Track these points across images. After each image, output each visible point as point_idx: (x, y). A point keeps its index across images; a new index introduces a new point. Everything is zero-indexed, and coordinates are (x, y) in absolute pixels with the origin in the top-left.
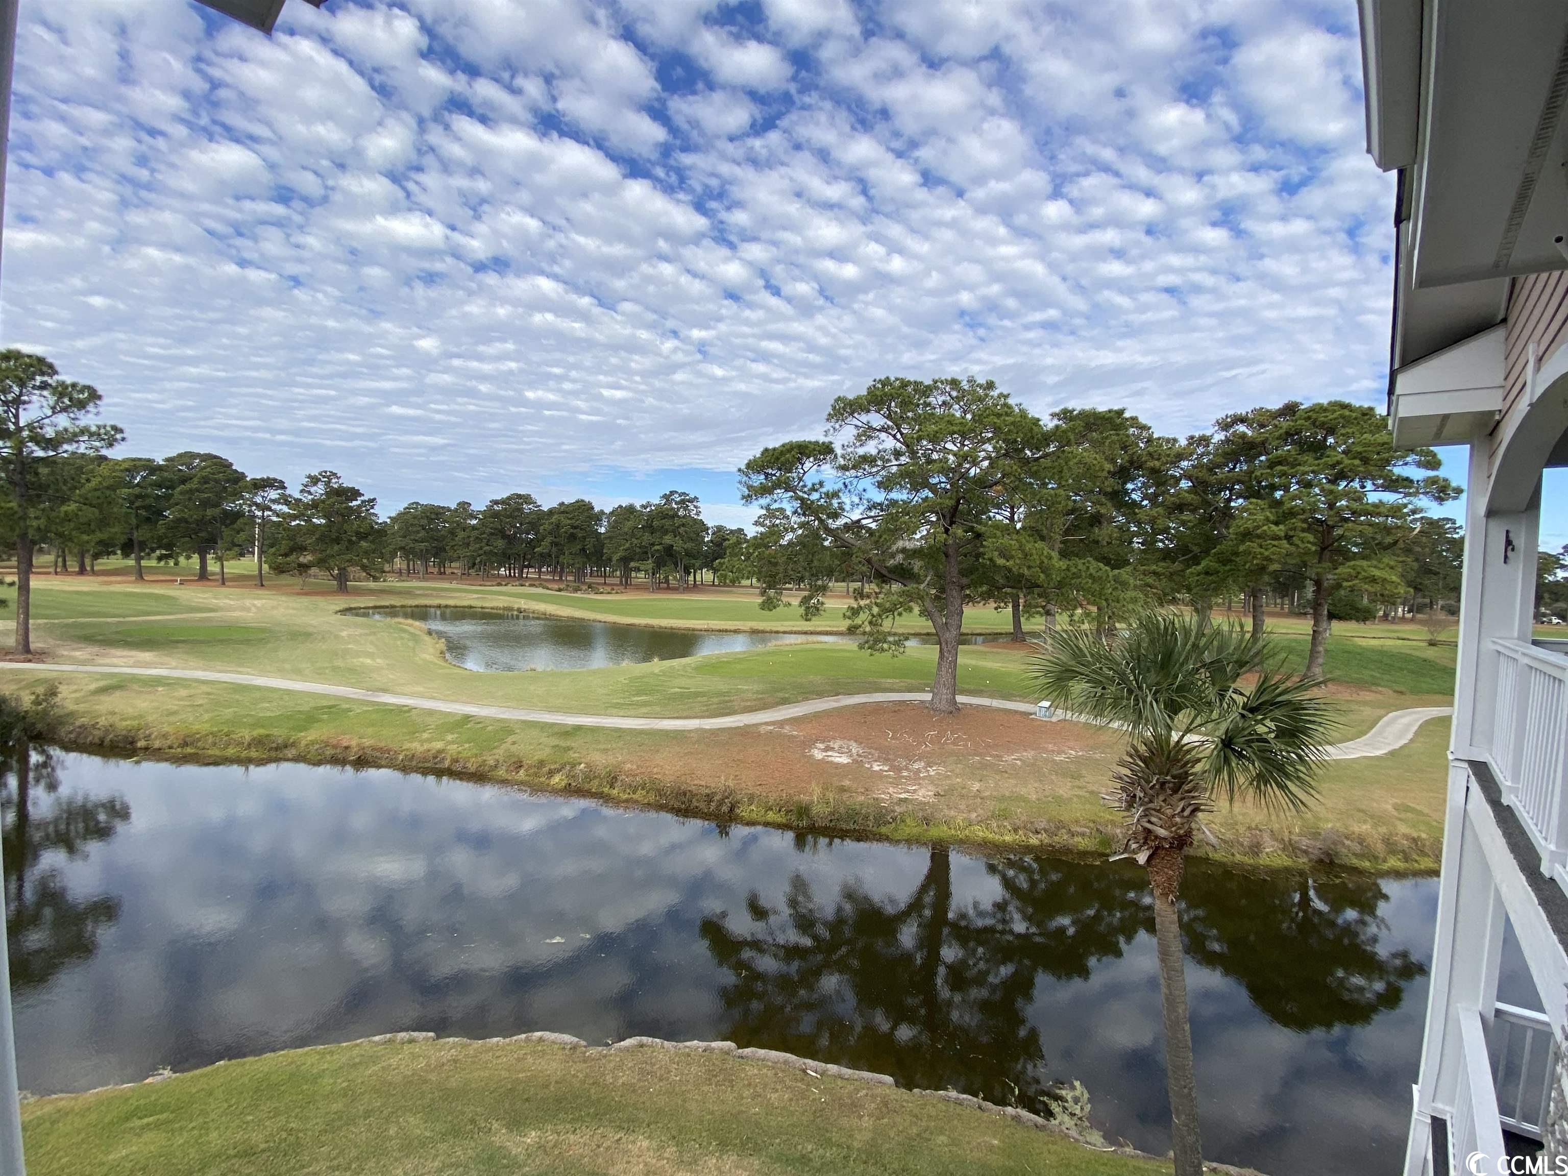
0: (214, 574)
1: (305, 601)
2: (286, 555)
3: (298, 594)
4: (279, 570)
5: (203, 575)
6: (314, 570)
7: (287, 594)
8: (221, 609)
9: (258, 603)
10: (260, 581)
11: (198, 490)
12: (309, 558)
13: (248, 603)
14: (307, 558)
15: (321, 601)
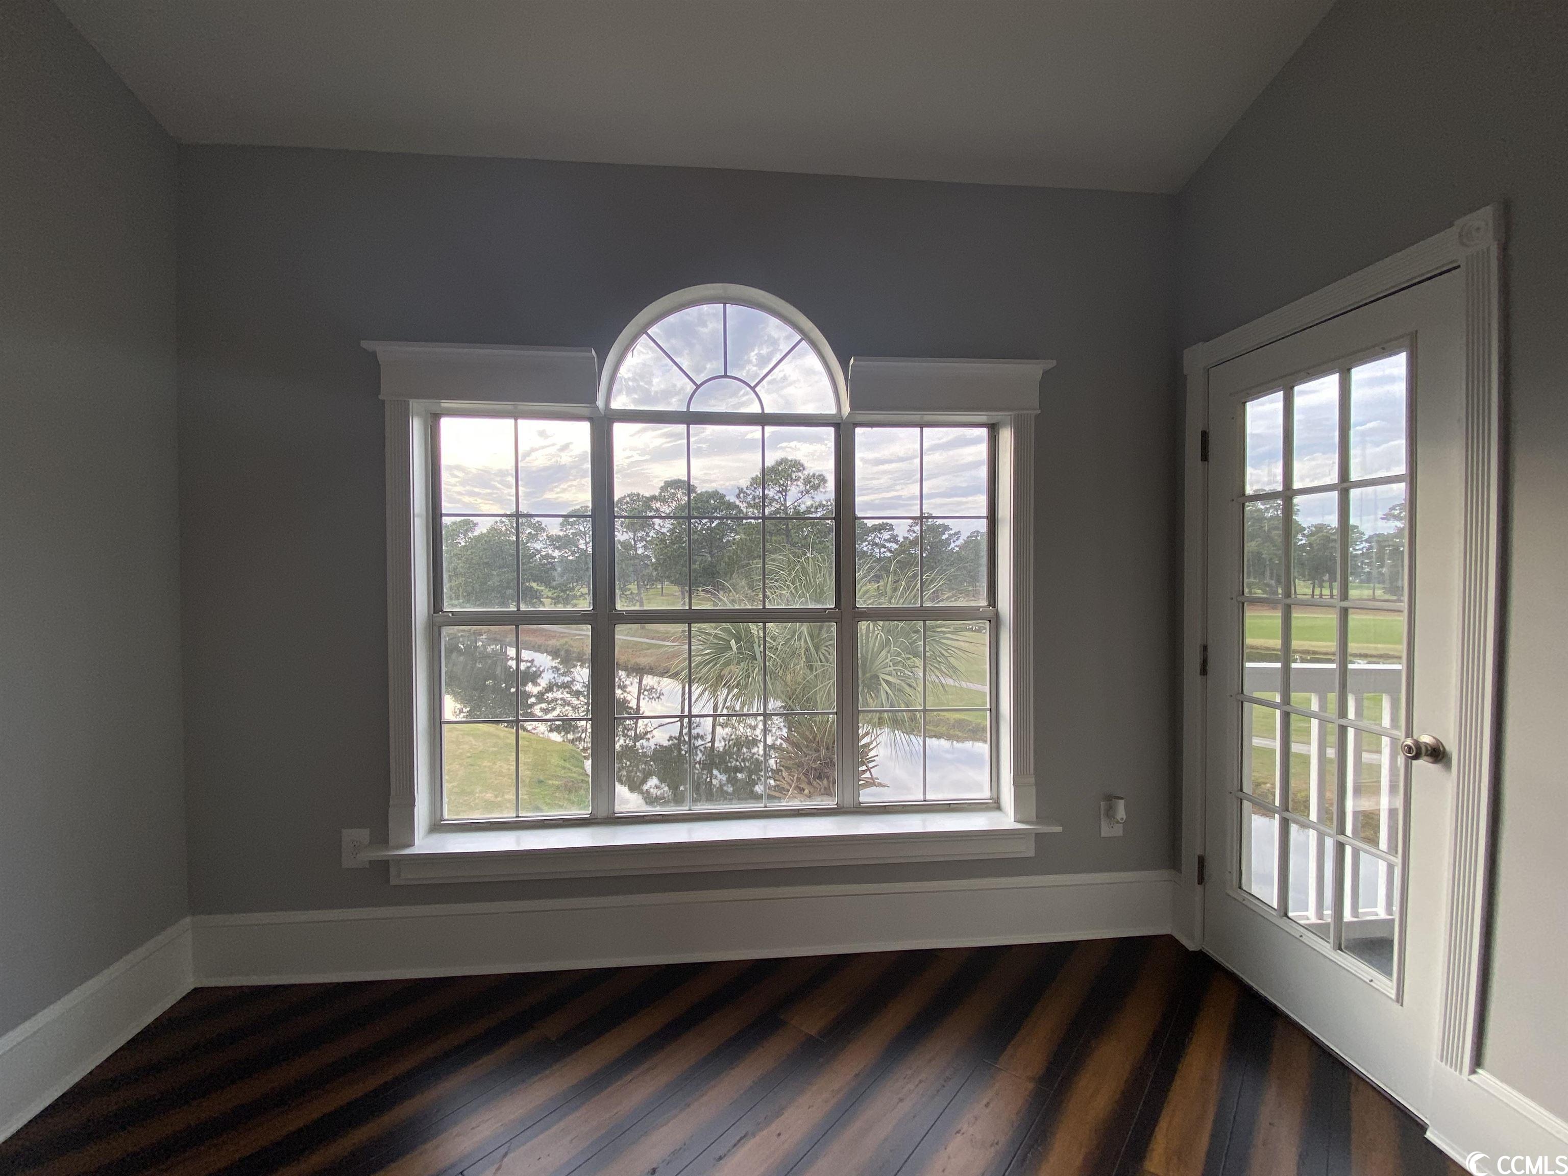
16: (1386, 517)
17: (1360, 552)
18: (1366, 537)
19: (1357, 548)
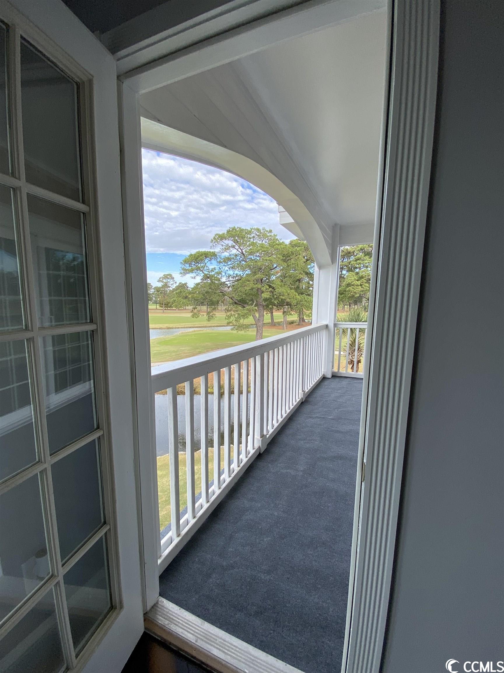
16: (159, 281)
17: (152, 293)
18: (153, 288)
19: (151, 291)
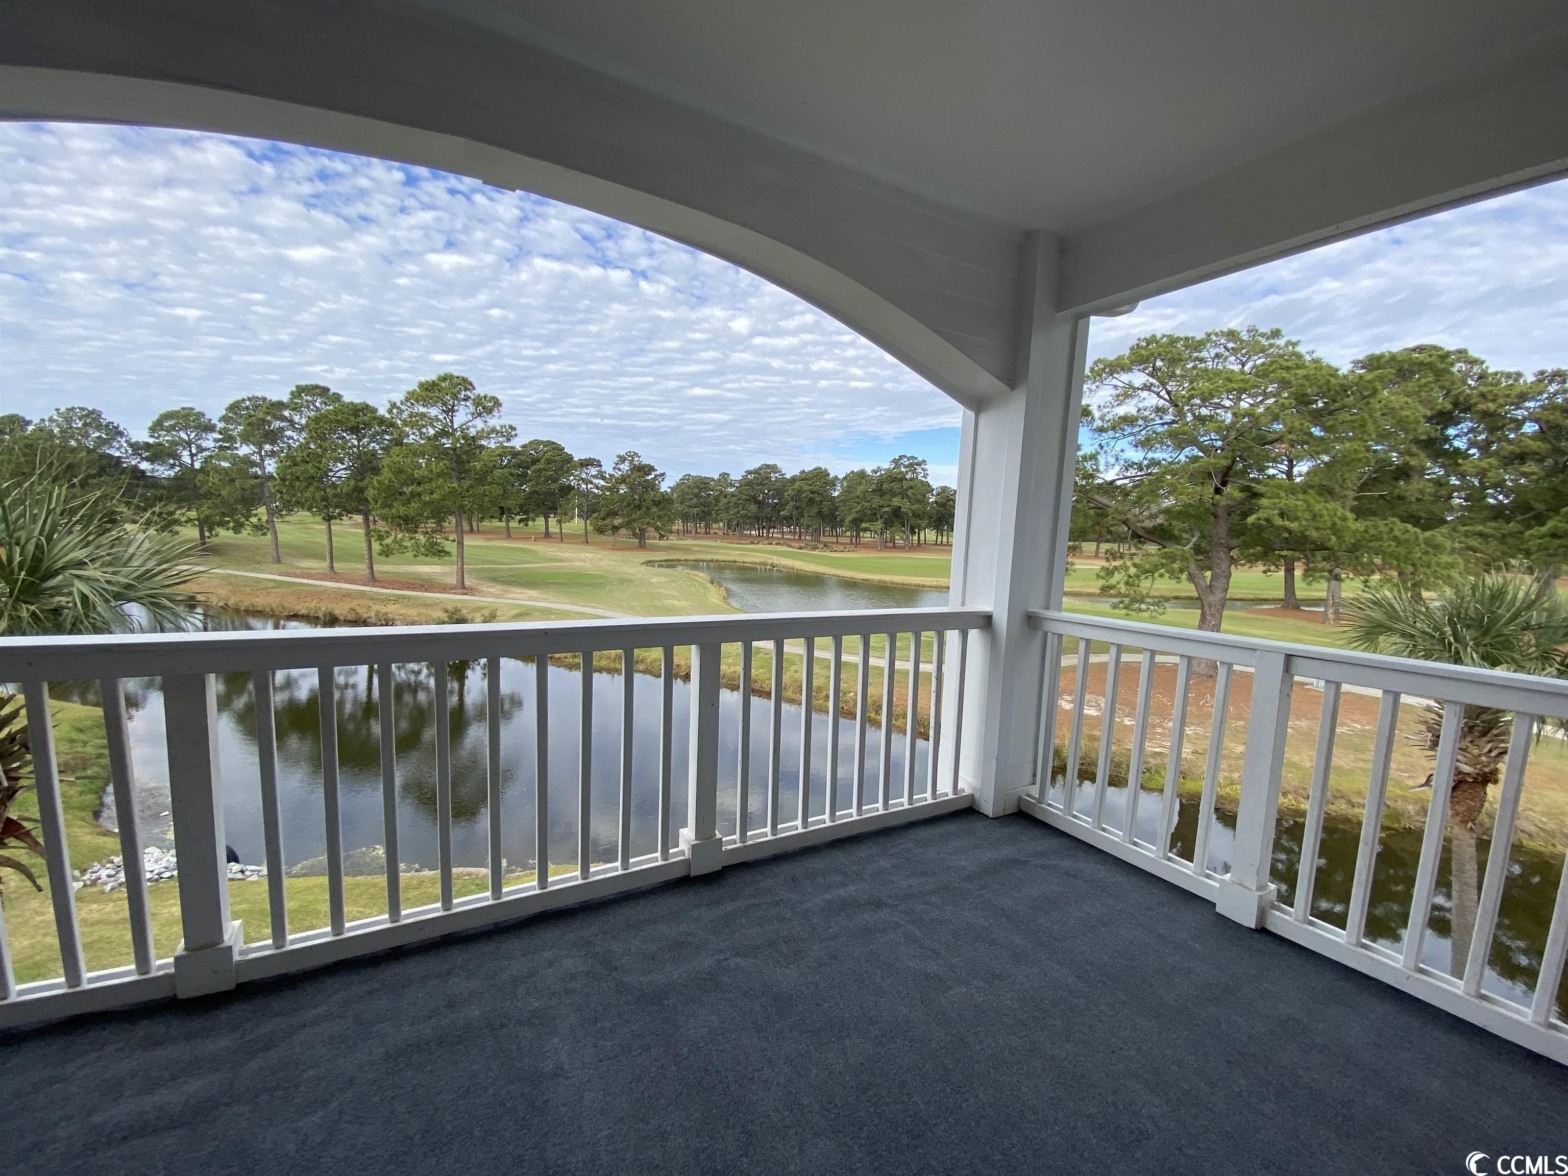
0: (555, 533)
1: (618, 555)
2: (604, 519)
3: (612, 549)
4: (600, 531)
5: (547, 535)
6: (623, 531)
7: (605, 549)
8: (567, 560)
9: (590, 556)
10: (584, 540)
11: (544, 469)
12: (620, 521)
13: (583, 555)
14: (617, 521)
15: (629, 555)
